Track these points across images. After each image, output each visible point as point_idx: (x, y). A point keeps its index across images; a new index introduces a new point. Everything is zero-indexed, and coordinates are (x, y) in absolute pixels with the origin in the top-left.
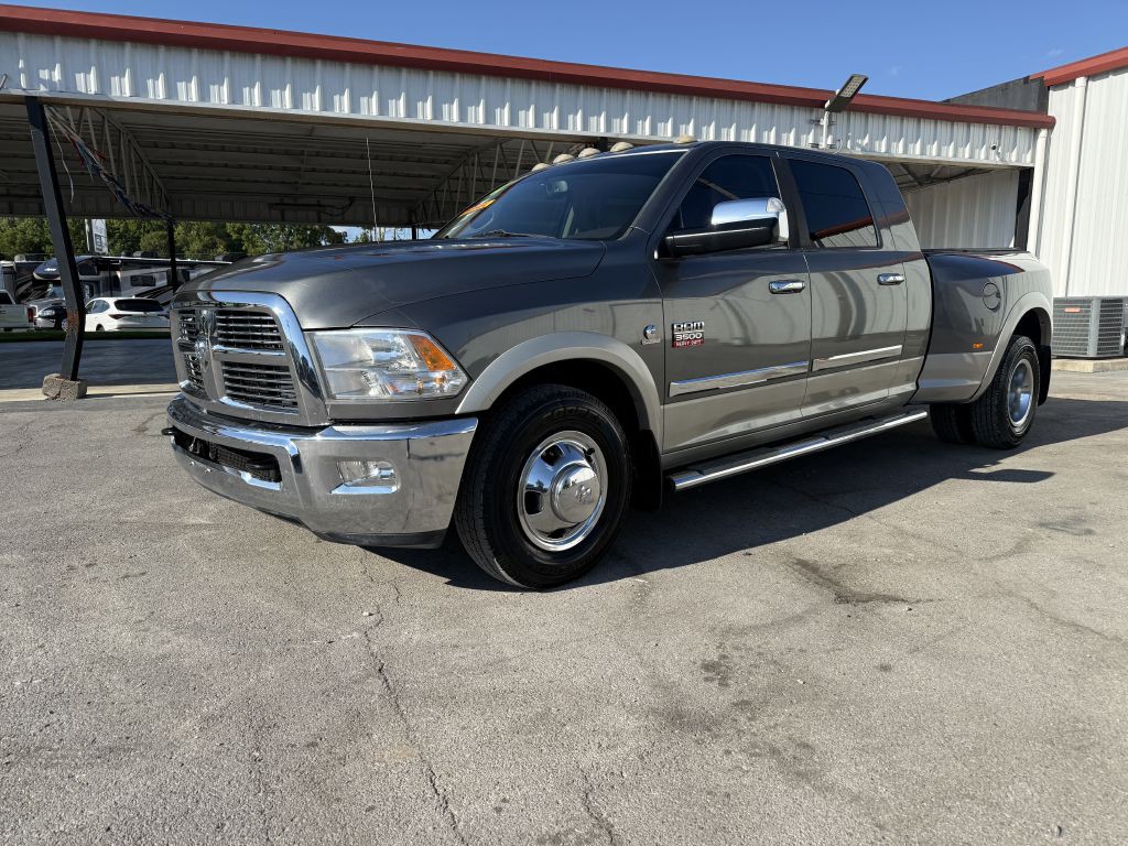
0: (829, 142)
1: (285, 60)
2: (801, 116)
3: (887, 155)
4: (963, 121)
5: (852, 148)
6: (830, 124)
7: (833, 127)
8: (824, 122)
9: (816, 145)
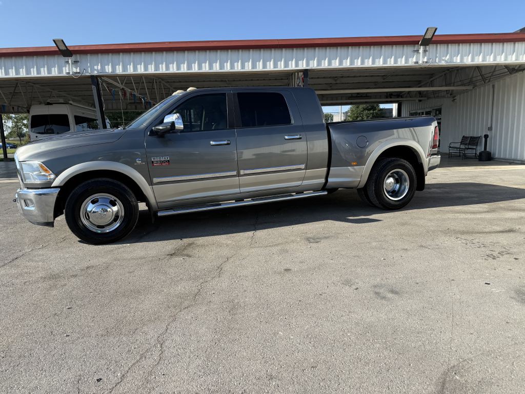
0: (425, 60)
1: (174, 53)
2: (408, 49)
3: (460, 64)
4: (511, 42)
5: (439, 62)
6: (425, 51)
7: (427, 53)
8: (421, 50)
9: (417, 62)
